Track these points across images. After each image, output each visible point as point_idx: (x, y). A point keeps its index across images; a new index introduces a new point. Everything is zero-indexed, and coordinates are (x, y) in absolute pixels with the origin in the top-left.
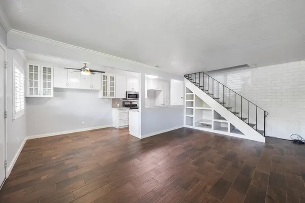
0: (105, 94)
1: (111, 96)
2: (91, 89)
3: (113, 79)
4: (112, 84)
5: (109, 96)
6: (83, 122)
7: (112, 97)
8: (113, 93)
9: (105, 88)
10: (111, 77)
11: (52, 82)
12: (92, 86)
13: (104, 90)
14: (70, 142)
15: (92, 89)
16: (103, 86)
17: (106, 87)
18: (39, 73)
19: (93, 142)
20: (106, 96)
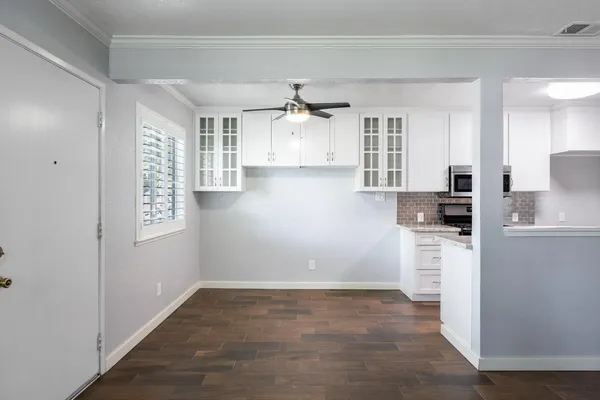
0: (370, 179)
1: (390, 184)
2: (327, 164)
3: (399, 126)
4: (395, 145)
5: (383, 187)
6: (312, 265)
7: (395, 189)
8: (399, 173)
9: (369, 160)
10: (390, 120)
11: (238, 152)
12: (331, 156)
13: (367, 165)
14: (262, 317)
15: (332, 163)
16: (363, 152)
17: (376, 156)
18: (215, 134)
19: (312, 330)
20: (375, 184)
